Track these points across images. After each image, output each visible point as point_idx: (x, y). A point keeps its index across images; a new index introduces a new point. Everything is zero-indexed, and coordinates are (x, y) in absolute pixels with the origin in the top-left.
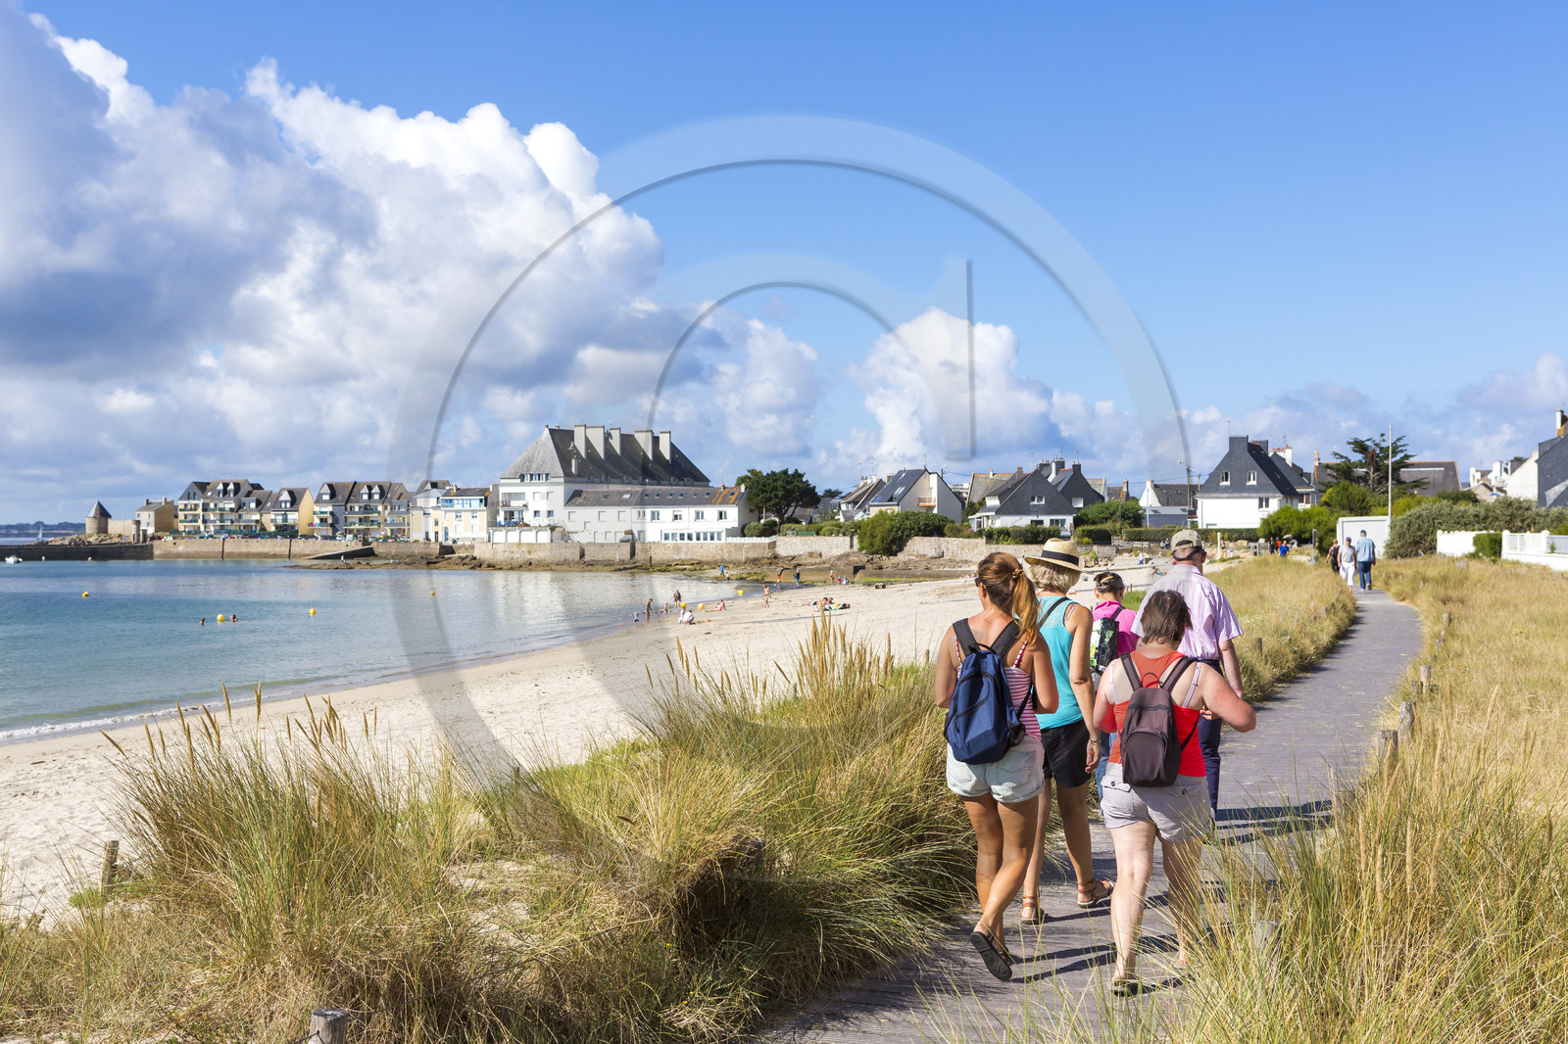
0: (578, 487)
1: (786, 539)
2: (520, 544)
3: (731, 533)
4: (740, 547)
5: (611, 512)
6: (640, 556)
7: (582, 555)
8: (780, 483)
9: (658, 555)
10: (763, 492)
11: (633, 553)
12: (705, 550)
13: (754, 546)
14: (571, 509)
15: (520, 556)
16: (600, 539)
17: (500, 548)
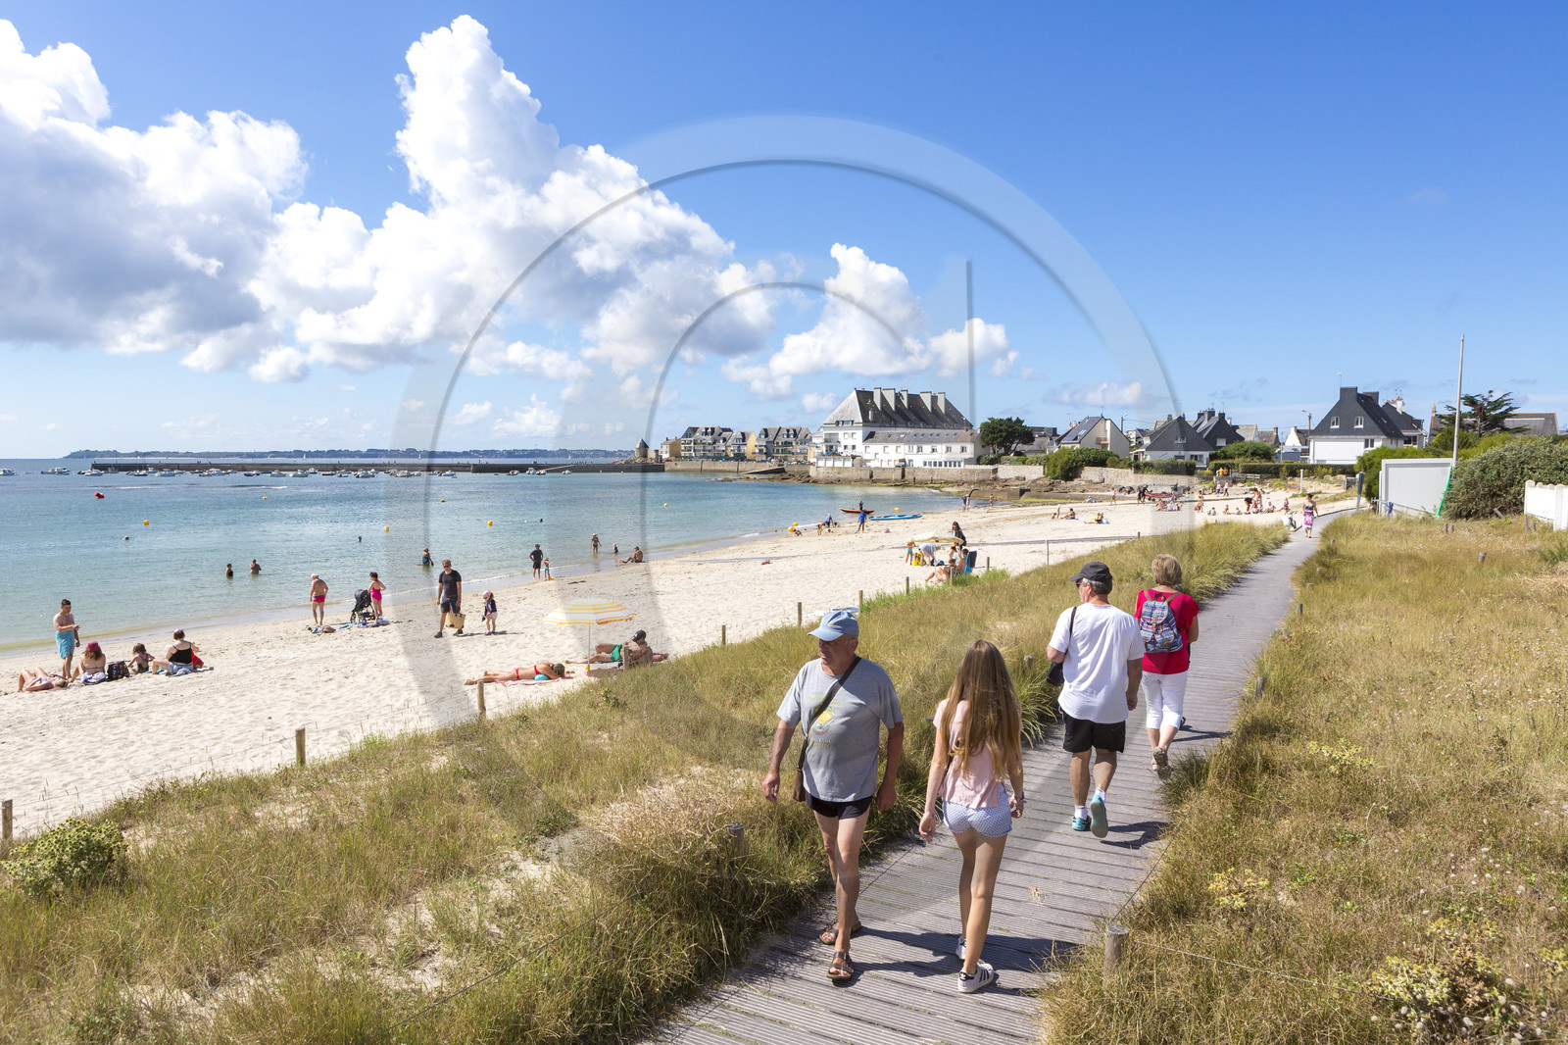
0: (872, 429)
1: (1004, 466)
2: (833, 468)
3: (968, 461)
4: (973, 472)
5: (892, 447)
6: (909, 477)
7: (871, 476)
8: (1004, 426)
9: (919, 477)
10: (991, 433)
11: (903, 476)
12: (952, 472)
13: (983, 471)
14: (867, 444)
15: (833, 476)
16: (885, 465)
17: (821, 470)
